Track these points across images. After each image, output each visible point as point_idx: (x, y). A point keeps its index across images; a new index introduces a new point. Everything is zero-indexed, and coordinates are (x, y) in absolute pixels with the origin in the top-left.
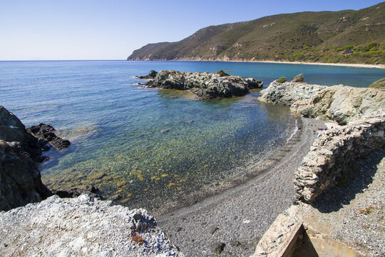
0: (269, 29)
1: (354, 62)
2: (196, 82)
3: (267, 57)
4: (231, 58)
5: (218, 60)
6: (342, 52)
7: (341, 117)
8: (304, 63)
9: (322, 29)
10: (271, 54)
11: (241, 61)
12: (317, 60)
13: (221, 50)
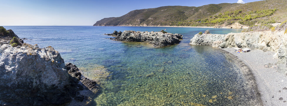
0: (164, 12)
1: (203, 26)
2: (148, 37)
3: (166, 24)
4: (147, 25)
5: (141, 26)
6: (197, 22)
7: (240, 44)
8: (184, 27)
9: (186, 13)
10: (167, 23)
11: (153, 26)
12: (189, 25)
13: (142, 21)
